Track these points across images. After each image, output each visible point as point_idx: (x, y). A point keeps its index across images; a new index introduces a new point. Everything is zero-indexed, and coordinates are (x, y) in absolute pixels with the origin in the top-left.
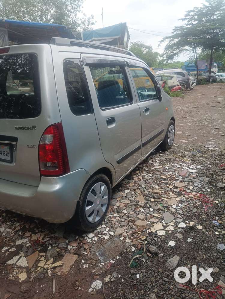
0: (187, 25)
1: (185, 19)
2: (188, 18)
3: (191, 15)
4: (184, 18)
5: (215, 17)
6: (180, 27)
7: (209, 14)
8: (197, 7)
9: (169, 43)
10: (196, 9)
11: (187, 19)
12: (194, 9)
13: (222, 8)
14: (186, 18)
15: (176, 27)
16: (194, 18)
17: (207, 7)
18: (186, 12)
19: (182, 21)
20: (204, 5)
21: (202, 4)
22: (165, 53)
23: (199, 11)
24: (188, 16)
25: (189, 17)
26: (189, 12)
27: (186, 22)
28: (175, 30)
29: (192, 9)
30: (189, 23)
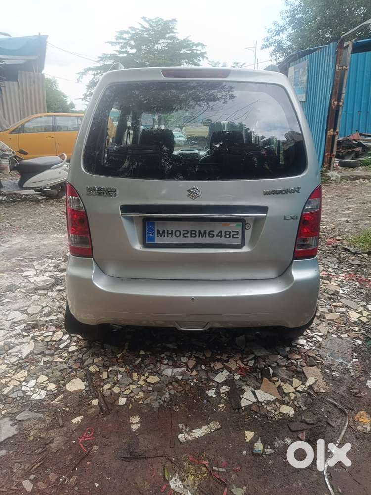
0: (120, 52)
1: (116, 43)
2: (121, 43)
3: (125, 39)
4: (115, 41)
5: (159, 47)
6: (110, 55)
7: (150, 41)
8: (134, 28)
9: (94, 78)
10: (132, 30)
11: (119, 43)
12: (130, 30)
13: (167, 35)
14: (118, 41)
15: (105, 54)
16: (130, 43)
17: (148, 30)
18: (118, 32)
19: (112, 45)
20: (143, 26)
21: (140, 24)
22: (88, 93)
23: (137, 34)
24: (121, 39)
25: (121, 41)
26: (122, 32)
27: (118, 47)
28: (102, 59)
29: (126, 29)
30: (123, 50)
